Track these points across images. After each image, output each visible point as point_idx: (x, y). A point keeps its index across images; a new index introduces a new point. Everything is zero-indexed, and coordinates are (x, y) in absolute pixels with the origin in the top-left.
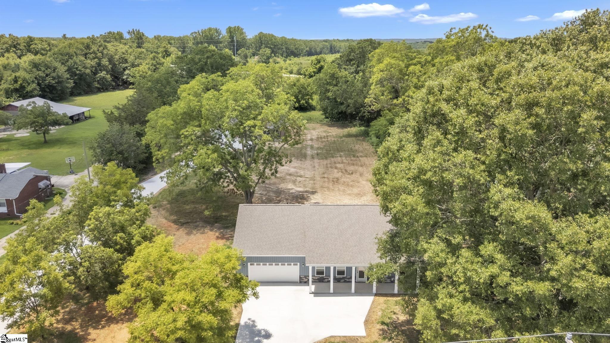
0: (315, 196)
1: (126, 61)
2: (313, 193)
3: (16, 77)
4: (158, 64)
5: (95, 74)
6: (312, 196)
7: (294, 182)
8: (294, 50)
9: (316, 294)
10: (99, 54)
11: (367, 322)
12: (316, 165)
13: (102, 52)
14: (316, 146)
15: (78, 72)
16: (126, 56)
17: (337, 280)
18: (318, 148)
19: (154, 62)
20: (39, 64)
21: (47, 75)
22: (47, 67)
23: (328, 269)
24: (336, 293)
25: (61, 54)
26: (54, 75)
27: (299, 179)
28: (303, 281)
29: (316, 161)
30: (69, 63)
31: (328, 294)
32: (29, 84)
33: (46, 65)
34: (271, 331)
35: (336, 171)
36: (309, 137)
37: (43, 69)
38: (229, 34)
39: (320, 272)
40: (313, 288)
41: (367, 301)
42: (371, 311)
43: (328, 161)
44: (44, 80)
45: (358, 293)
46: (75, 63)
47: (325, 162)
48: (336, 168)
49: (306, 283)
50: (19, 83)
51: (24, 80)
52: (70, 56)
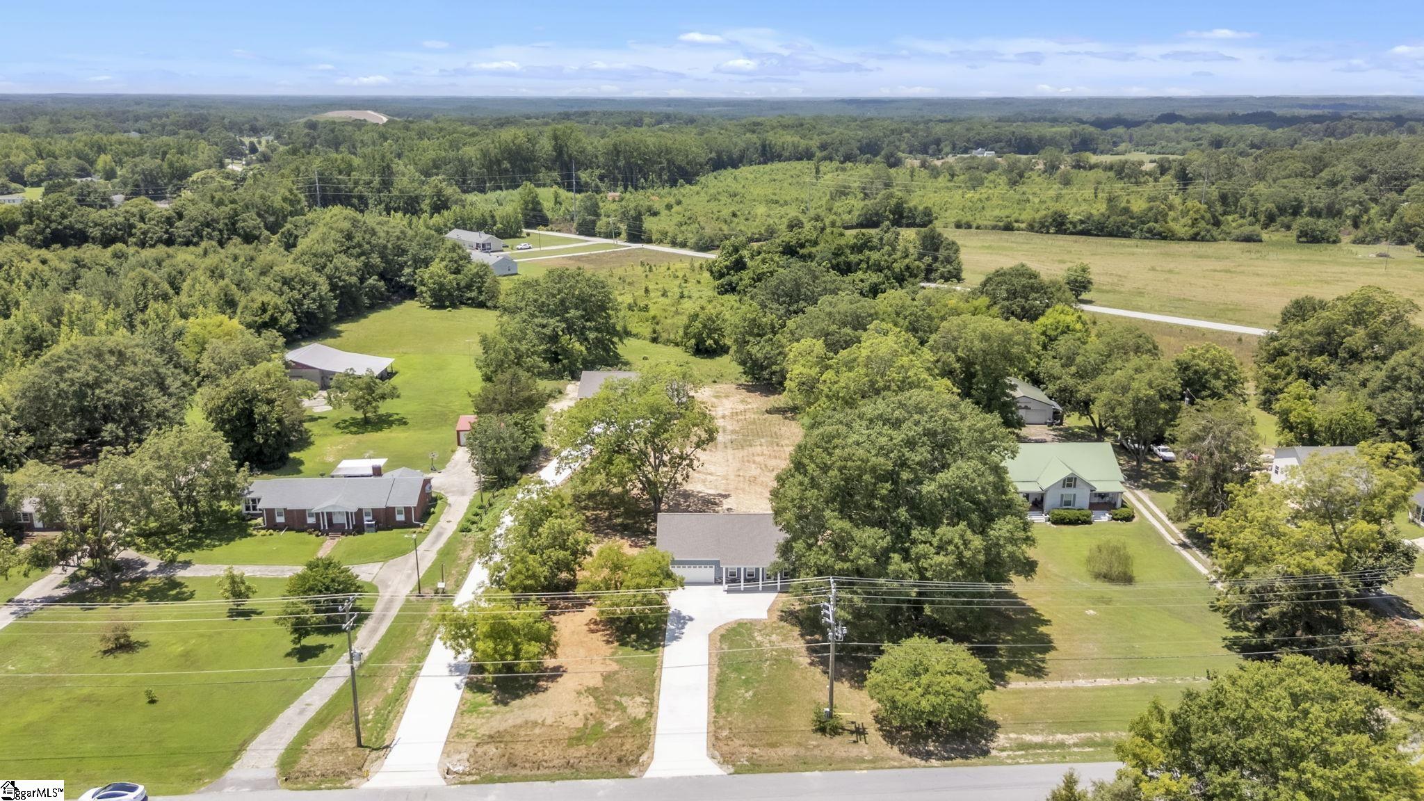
0: (729, 500)
1: (404, 252)
2: (726, 496)
3: (263, 304)
4: (461, 258)
5: (362, 280)
6: (724, 501)
7: (704, 481)
8: (684, 164)
9: (729, 591)
10: (366, 246)
11: (769, 611)
12: (730, 458)
13: (369, 243)
14: (730, 428)
15: (341, 284)
16: (405, 244)
17: (746, 580)
18: (734, 432)
19: (455, 255)
20: (292, 279)
21: (304, 297)
22: (303, 283)
23: (739, 570)
24: (746, 591)
25: (315, 255)
26: (314, 295)
27: (709, 477)
28: (718, 582)
29: (730, 451)
30: (327, 270)
31: (739, 591)
32: (283, 313)
33: (301, 280)
34: (693, 616)
35: (753, 466)
36: (720, 413)
37: (299, 287)
38: (553, 143)
39: (732, 574)
40: (726, 587)
41: (771, 597)
42: (774, 603)
43: (745, 452)
44: (301, 305)
45: (765, 590)
46: (337, 269)
47: (740, 453)
48: (754, 462)
49: (721, 583)
50: (270, 313)
51: (276, 307)
52: (330, 258)
